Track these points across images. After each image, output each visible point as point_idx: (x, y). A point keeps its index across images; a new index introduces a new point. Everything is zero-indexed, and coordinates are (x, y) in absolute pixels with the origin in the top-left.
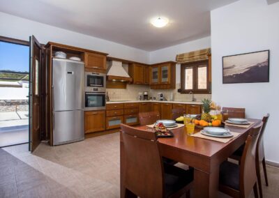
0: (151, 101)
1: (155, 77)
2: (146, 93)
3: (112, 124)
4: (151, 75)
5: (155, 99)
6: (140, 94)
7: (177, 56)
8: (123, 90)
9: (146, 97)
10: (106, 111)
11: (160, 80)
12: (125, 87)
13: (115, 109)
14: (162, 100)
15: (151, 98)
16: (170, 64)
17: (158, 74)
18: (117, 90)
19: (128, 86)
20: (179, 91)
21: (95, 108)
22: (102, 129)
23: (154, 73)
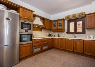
0: (52, 37)
1: (55, 26)
2: (50, 34)
3: (36, 50)
4: (53, 25)
5: (55, 36)
6: (48, 34)
7: (66, 16)
8: (40, 32)
9: (50, 35)
10: (32, 43)
11: (58, 27)
12: (41, 31)
13: (38, 42)
14: (58, 37)
15: (53, 36)
16: (63, 20)
17: (56, 25)
18: (37, 32)
19: (42, 30)
20: (67, 33)
21: (26, 43)
22: (30, 54)
23: (54, 24)
